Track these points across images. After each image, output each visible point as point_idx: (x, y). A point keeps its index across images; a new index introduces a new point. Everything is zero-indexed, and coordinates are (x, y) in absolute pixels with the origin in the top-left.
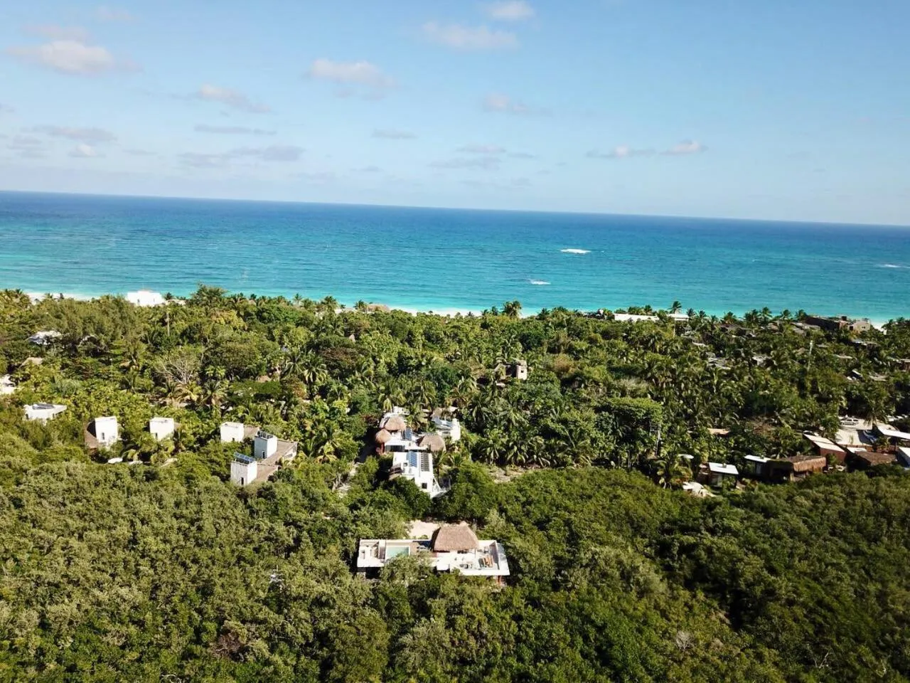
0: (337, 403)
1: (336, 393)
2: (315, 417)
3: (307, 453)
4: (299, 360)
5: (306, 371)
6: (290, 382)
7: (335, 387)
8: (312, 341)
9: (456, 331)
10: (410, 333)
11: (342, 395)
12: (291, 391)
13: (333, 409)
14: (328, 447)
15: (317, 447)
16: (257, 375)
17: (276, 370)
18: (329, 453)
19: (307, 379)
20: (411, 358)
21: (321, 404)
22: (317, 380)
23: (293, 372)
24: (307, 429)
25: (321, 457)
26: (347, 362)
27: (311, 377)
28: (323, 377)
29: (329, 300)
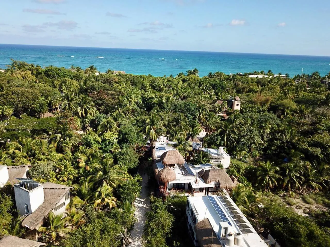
0: (109, 135)
1: (105, 126)
2: (89, 151)
3: (82, 196)
4: (72, 99)
5: (79, 108)
6: (66, 117)
7: (104, 121)
8: (82, 88)
9: (170, 83)
10: (143, 85)
11: (111, 127)
12: (66, 124)
13: (104, 140)
14: (106, 188)
15: (93, 189)
16: (40, 112)
17: (57, 109)
18: (107, 195)
19: (80, 114)
20: (153, 98)
21: (94, 137)
22: (89, 115)
23: (69, 109)
24: (81, 165)
25: (99, 201)
26: (110, 101)
27: (83, 112)
28: (93, 113)
29: (92, 68)
